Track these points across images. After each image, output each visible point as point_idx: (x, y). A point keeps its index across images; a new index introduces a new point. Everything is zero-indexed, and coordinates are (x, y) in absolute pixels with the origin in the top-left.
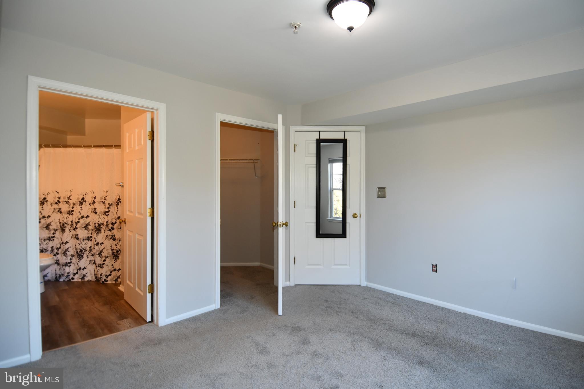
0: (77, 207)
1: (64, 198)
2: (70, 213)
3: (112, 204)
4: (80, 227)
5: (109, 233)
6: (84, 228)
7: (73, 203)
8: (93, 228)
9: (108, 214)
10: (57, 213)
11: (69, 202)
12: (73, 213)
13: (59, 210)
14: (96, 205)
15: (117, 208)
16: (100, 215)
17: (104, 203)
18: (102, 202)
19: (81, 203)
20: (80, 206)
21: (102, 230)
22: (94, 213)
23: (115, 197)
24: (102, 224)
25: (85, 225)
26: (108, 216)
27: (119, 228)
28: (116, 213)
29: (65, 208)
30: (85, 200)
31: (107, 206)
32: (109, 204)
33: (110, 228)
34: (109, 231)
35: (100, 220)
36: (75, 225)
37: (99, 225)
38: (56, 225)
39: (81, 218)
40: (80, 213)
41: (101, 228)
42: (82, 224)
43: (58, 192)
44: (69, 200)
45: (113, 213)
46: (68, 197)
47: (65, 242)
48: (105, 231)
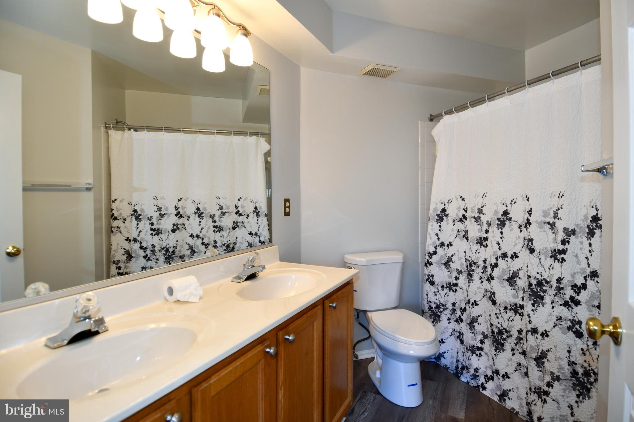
0: (493, 231)
1: (472, 211)
2: (482, 242)
3: (574, 232)
4: (498, 278)
5: (565, 312)
6: (507, 280)
7: (487, 222)
8: (525, 286)
9: (563, 260)
10: (462, 240)
11: (481, 219)
12: (486, 242)
13: (466, 234)
14: (533, 231)
15: (590, 245)
16: (542, 257)
17: (552, 226)
18: (549, 223)
19: (502, 224)
20: (500, 230)
21: (548, 299)
22: (528, 251)
23: (584, 212)
24: (547, 282)
25: (508, 275)
26: (562, 262)
27: (593, 306)
28: (587, 258)
29: (475, 231)
30: (510, 216)
31: (561, 235)
32: (565, 229)
33: (568, 300)
34: (563, 308)
35: (541, 269)
36: (490, 269)
37: (540, 284)
38: (459, 263)
39: (501, 258)
40: (499, 244)
41: (545, 291)
42: (504, 271)
43: (464, 199)
44: (481, 215)
45: (576, 256)
46: (479, 209)
47: (472, 301)
48: (552, 302)
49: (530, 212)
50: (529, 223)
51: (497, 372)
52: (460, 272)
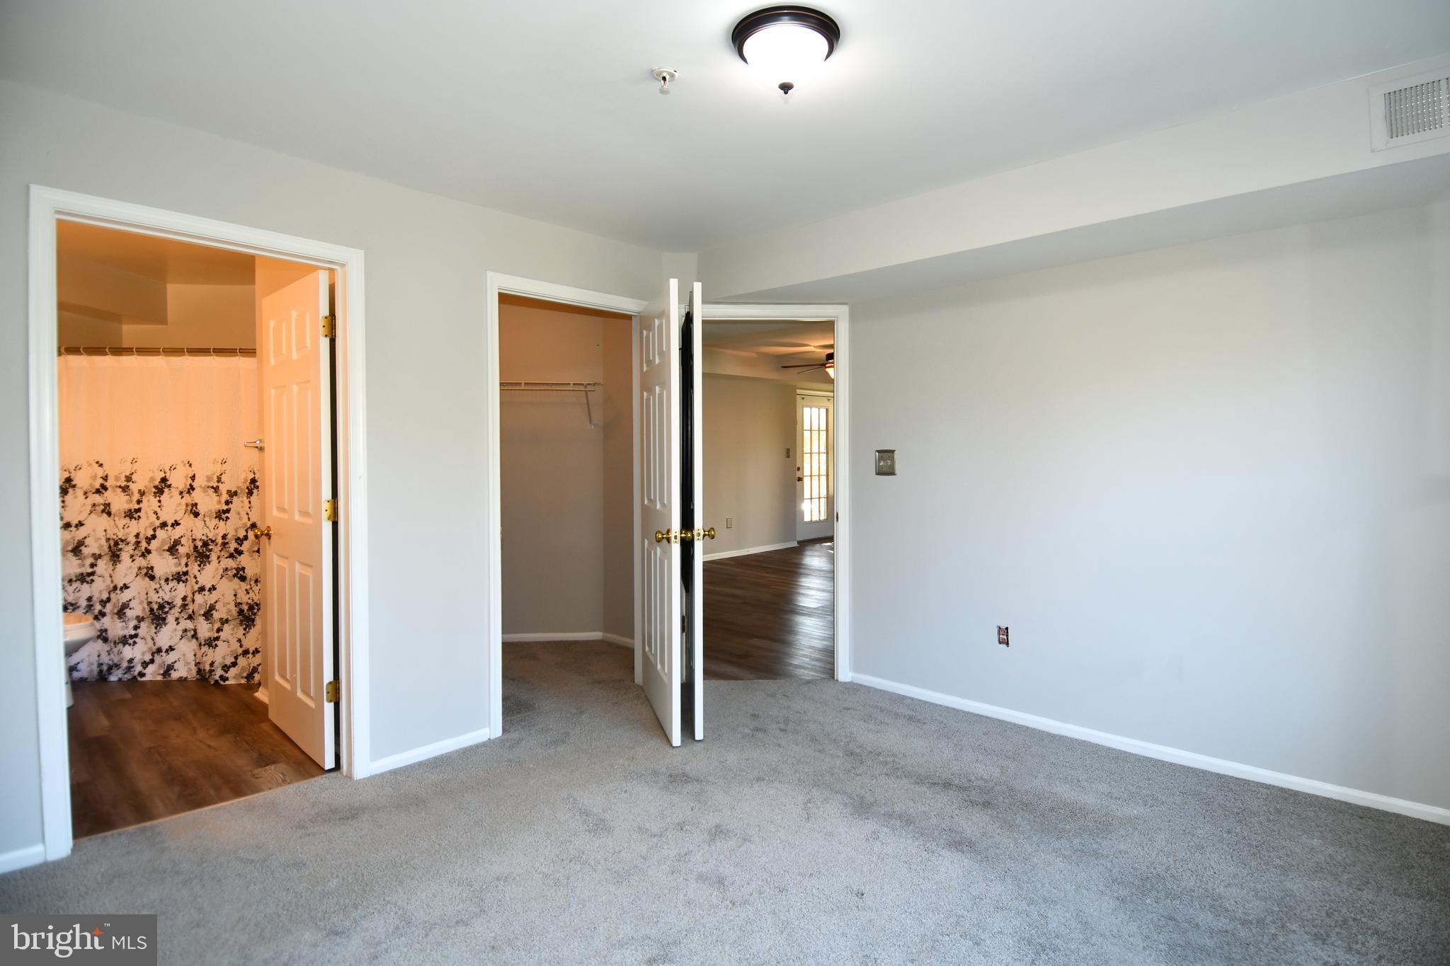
0: (149, 501)
1: (117, 478)
2: (132, 514)
3: (236, 493)
4: (156, 550)
5: (231, 563)
6: (168, 550)
7: (140, 491)
8: (190, 550)
9: (227, 518)
10: (101, 516)
11: (130, 488)
12: (138, 514)
13: (106, 508)
14: (197, 496)
15: (250, 502)
16: (207, 519)
17: (216, 489)
18: (212, 487)
19: (159, 491)
20: (158, 498)
21: (213, 557)
22: (192, 516)
23: (244, 475)
24: (213, 541)
25: (169, 545)
26: (226, 521)
27: (254, 552)
28: (247, 514)
29: (119, 502)
30: (168, 483)
31: (225, 497)
32: (229, 492)
33: (233, 552)
34: (228, 559)
35: (206, 531)
36: (145, 543)
37: (205, 544)
38: (97, 545)
39: (159, 528)
40: (157, 514)
41: (211, 550)
42: (163, 542)
43: (102, 464)
44: (130, 484)
45: (239, 513)
46: (126, 477)
47: (120, 585)
48: (219, 557)
49: (193, 478)
50: (192, 488)
51: (159, 650)
52: (97, 557)
